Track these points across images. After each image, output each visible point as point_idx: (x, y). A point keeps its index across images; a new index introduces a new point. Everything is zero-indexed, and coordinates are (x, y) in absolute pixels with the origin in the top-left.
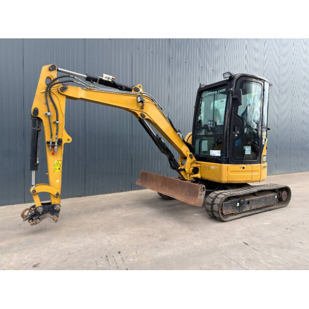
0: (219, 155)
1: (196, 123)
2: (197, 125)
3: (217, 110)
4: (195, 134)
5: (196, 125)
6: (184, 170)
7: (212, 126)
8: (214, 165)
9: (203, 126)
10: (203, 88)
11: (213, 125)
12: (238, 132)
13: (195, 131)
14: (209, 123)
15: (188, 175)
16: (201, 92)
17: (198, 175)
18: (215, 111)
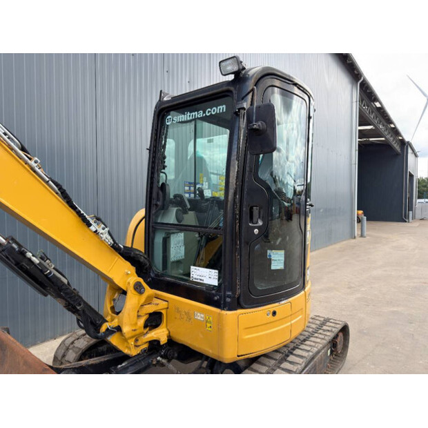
0: (215, 283)
1: (155, 190)
2: (157, 196)
3: (202, 159)
4: (153, 217)
5: (154, 195)
6: (119, 329)
7: (192, 195)
8: (202, 311)
9: (172, 197)
10: (168, 102)
11: (195, 193)
12: (260, 223)
13: (153, 211)
14: (187, 188)
15: (132, 342)
16: (163, 112)
17: (160, 334)
18: (198, 162)
